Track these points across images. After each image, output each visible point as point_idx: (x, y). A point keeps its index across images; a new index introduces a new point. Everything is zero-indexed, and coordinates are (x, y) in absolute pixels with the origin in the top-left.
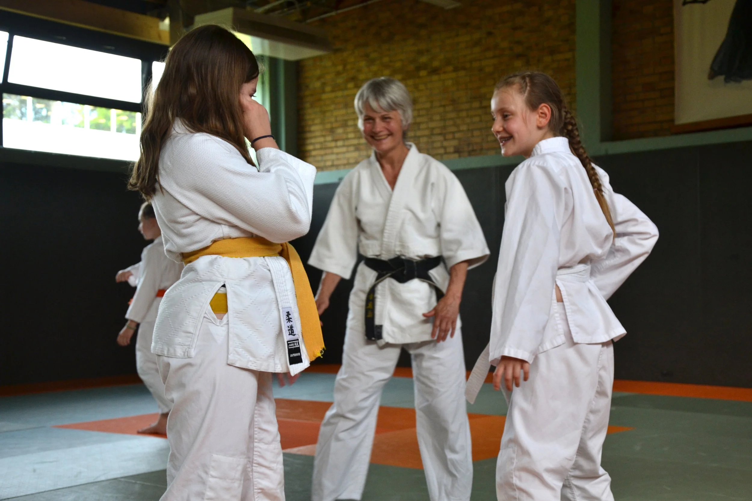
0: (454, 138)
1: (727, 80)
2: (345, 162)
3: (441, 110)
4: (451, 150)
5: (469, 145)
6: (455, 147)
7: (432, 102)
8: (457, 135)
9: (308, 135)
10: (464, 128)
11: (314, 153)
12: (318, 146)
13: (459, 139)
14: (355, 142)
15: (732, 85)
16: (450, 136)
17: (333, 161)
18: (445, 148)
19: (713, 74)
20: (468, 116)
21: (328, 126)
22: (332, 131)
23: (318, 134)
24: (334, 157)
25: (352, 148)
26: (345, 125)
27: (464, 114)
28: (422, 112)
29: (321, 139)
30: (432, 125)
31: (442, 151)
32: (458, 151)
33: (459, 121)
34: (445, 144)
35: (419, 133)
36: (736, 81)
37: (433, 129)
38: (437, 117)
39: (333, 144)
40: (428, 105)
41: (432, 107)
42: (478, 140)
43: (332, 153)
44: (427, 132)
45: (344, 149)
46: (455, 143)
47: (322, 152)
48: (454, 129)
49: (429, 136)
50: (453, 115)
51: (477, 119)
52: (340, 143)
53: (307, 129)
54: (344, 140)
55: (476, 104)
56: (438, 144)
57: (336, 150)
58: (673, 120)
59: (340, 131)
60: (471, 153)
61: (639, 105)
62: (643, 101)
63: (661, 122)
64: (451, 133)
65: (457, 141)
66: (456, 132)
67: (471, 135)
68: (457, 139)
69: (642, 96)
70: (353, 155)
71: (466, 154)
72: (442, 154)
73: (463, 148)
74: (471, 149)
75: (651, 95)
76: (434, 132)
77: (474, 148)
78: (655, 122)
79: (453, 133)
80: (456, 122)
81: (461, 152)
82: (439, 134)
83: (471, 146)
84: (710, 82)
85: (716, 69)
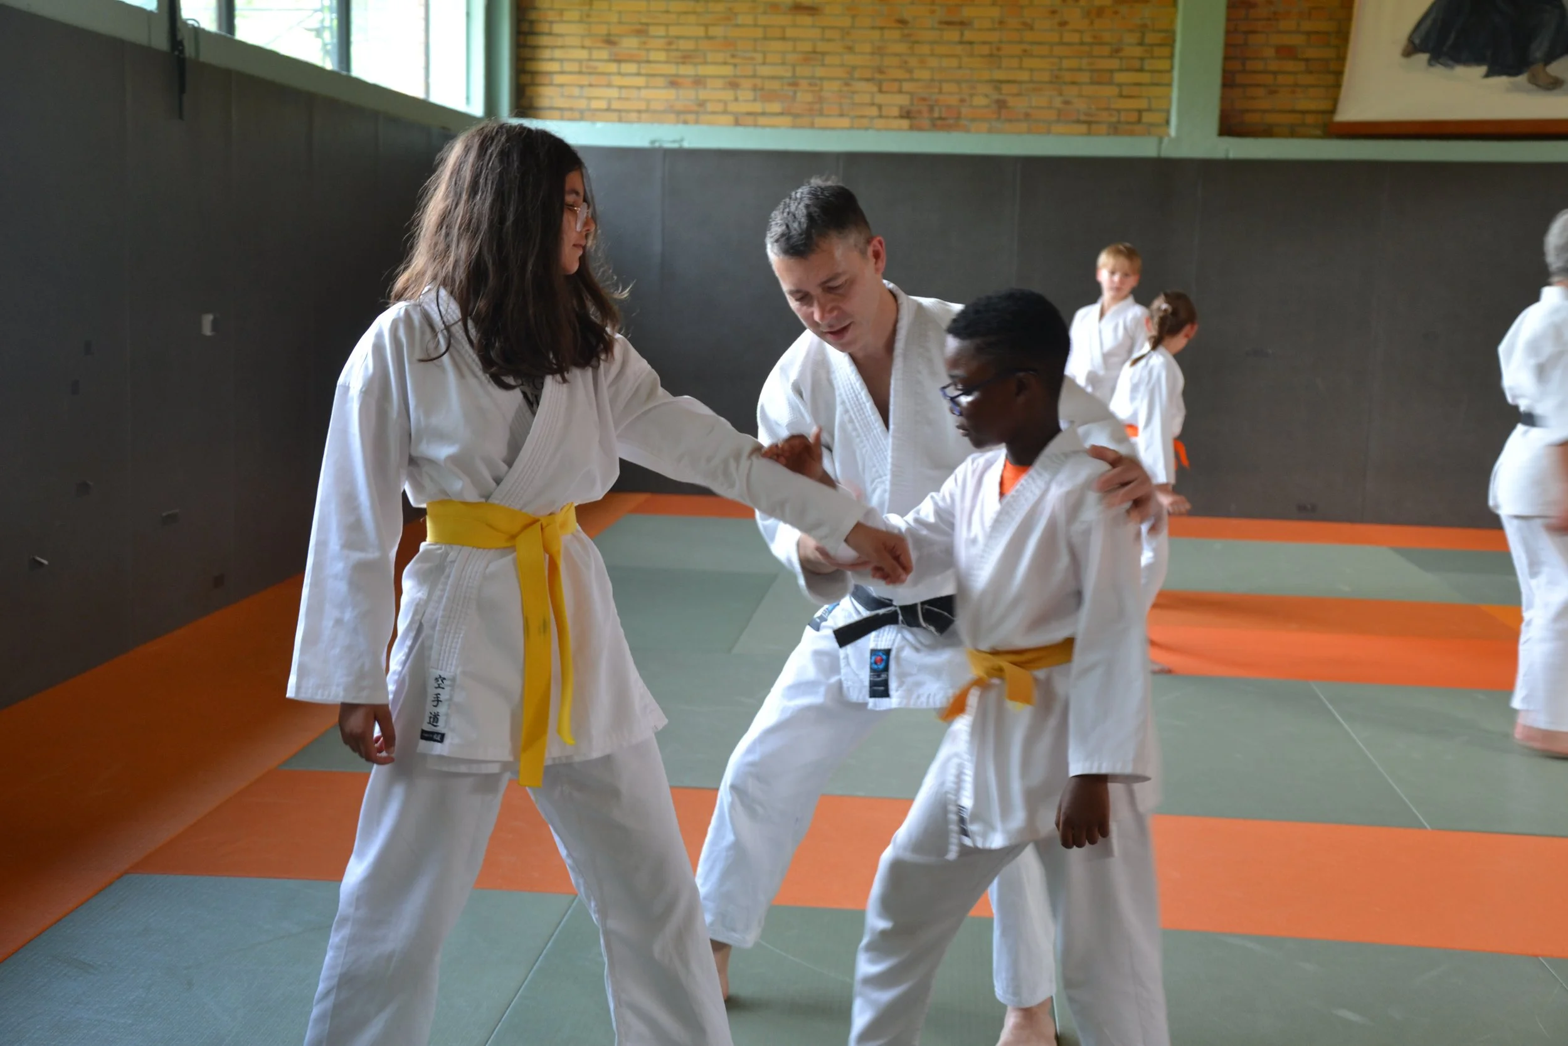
0: (900, 92)
1: (1431, 63)
2: (642, 106)
3: (876, 34)
4: (895, 112)
5: (931, 109)
6: (901, 108)
7: (854, 17)
8: (906, 86)
9: (545, 40)
10: (925, 75)
11: (558, 79)
12: (568, 67)
13: (911, 94)
14: (671, 69)
15: (1439, 70)
16: (892, 86)
17: (609, 100)
18: (880, 107)
19: (1412, 48)
20: (932, 55)
21: (603, 30)
22: (609, 41)
23: (568, 41)
24: (613, 93)
25: (660, 81)
26: (641, 32)
27: (925, 49)
28: (829, 34)
29: (583, 54)
31: (874, 111)
32: (907, 114)
33: (913, 62)
34: (880, 98)
35: (820, 72)
36: (1445, 65)
37: (854, 68)
38: (867, 48)
39: (613, 67)
40: (846, 22)
41: (853, 27)
42: (953, 100)
43: (609, 86)
44: (840, 73)
45: (640, 81)
46: (903, 100)
47: (585, 80)
48: (900, 74)
49: (846, 81)
50: (901, 48)
51: (954, 62)
52: (631, 68)
53: (545, 27)
54: (639, 62)
55: (953, 35)
56: (867, 98)
57: (617, 80)
58: (1332, 112)
59: (630, 43)
60: (937, 123)
61: (1268, 79)
62: (1275, 73)
63: (1303, 112)
64: (895, 80)
65: (908, 97)
66: (905, 80)
67: (936, 90)
68: (907, 93)
69: (1273, 66)
70: (662, 95)
71: (926, 123)
72: (872, 118)
73: (920, 112)
74: (936, 115)
75: (1290, 65)
76: (857, 75)
77: (944, 115)
78: (1293, 111)
79: (900, 81)
80: (906, 62)
81: (916, 118)
82: (868, 80)
83: (937, 109)
84: (1404, 61)
85: (1417, 41)
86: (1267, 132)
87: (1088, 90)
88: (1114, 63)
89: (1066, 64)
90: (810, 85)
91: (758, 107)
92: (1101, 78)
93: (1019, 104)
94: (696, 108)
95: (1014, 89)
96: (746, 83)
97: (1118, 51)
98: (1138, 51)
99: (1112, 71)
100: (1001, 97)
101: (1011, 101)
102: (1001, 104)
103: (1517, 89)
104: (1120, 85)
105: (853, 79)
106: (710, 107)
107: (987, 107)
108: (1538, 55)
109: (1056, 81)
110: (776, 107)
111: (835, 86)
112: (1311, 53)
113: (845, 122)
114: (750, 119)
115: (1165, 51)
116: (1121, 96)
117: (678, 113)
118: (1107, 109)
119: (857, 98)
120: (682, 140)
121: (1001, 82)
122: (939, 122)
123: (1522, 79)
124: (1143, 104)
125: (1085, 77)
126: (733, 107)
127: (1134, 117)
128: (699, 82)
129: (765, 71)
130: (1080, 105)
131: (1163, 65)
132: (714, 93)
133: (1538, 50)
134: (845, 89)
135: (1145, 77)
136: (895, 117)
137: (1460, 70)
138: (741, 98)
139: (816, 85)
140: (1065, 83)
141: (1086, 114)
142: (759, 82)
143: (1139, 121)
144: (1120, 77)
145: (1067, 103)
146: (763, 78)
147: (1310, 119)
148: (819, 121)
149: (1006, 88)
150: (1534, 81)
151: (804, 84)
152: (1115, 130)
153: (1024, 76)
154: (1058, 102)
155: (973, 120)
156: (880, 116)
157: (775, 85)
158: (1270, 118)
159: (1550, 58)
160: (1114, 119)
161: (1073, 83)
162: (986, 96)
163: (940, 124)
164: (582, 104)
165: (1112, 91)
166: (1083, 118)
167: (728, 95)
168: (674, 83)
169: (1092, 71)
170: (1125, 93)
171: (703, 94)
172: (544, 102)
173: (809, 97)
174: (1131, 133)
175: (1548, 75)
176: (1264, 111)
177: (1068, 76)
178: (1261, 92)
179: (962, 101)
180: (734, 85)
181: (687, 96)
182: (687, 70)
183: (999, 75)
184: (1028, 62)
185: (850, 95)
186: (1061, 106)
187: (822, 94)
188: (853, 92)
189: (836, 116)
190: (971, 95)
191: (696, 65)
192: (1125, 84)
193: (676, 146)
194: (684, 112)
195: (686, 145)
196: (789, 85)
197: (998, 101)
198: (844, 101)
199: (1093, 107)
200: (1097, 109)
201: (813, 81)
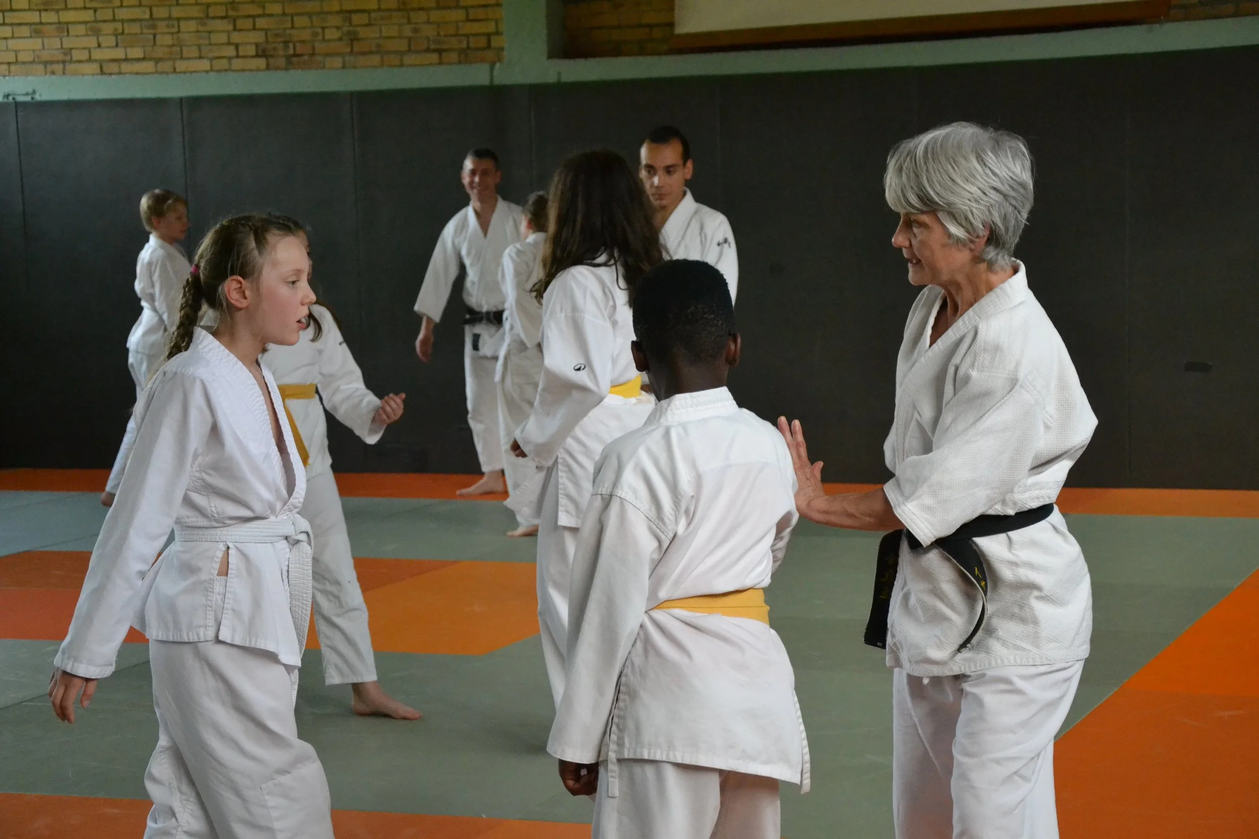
0: (255, 29)
2: (11, 57)
4: (252, 51)
5: (286, 43)
6: (257, 46)
8: (261, 23)
10: (275, 9)
13: (266, 31)
14: (34, 17)
16: (248, 23)
18: (237, 46)
25: (25, 31)
31: (231, 51)
32: (262, 53)
34: (236, 37)
35: (177, 12)
37: (208, 5)
42: (306, 35)
44: (195, 12)
45: (7, 31)
46: (259, 37)
48: (253, 9)
49: (202, 21)
56: (223, 38)
58: (671, 25)
60: (293, 61)
63: (651, 26)
64: (249, 16)
65: (262, 34)
66: (259, 16)
67: (289, 25)
68: (261, 29)
70: (28, 46)
71: (282, 62)
72: (230, 59)
73: (275, 49)
74: (291, 52)
76: (212, 12)
77: (298, 52)
78: (640, 26)
79: (253, 17)
81: (272, 56)
82: (223, 18)
83: (291, 45)
86: (616, 50)
87: (436, 15)
90: (168, 26)
91: (119, 53)
93: (370, 35)
94: (61, 58)
95: (364, 18)
96: (107, 28)
100: (351, 28)
101: (363, 32)
102: (353, 38)
105: (207, 17)
106: (76, 55)
107: (340, 39)
109: (404, 7)
110: (137, 53)
111: (192, 26)
113: (205, 64)
114: (114, 67)
116: (468, 20)
117: (46, 63)
118: (457, 35)
119: (215, 38)
120: (34, 92)
121: (350, 12)
122: (295, 60)
124: (491, 27)
126: (97, 55)
127: (482, 42)
128: (63, 28)
129: (122, 14)
130: (429, 31)
132: (80, 40)
134: (201, 28)
136: (253, 57)
138: (103, 45)
139: (173, 26)
140: (413, 9)
141: (436, 42)
142: (119, 26)
143: (489, 46)
145: (416, 31)
146: (122, 21)
147: (656, 33)
148: (181, 65)
149: (356, 19)
151: (162, 26)
152: (465, 57)
154: (407, 31)
155: (327, 55)
156: (238, 56)
157: (135, 28)
158: (617, 35)
160: (464, 45)
161: (422, 9)
162: (338, 28)
165: (460, 14)
166: (433, 46)
167: (92, 42)
168: (37, 30)
170: (471, 17)
171: (68, 43)
173: (168, 40)
179: (315, 34)
180: (97, 33)
181: (52, 45)
182: (50, 17)
185: (207, 35)
186: (410, 34)
187: (181, 35)
188: (210, 32)
189: (196, 58)
190: (323, 28)
191: (57, 11)
192: (472, 7)
193: (28, 99)
194: (52, 62)
195: (38, 97)
196: (148, 27)
197: (349, 33)
198: (202, 41)
199: (442, 33)
200: (446, 36)
201: (171, 22)
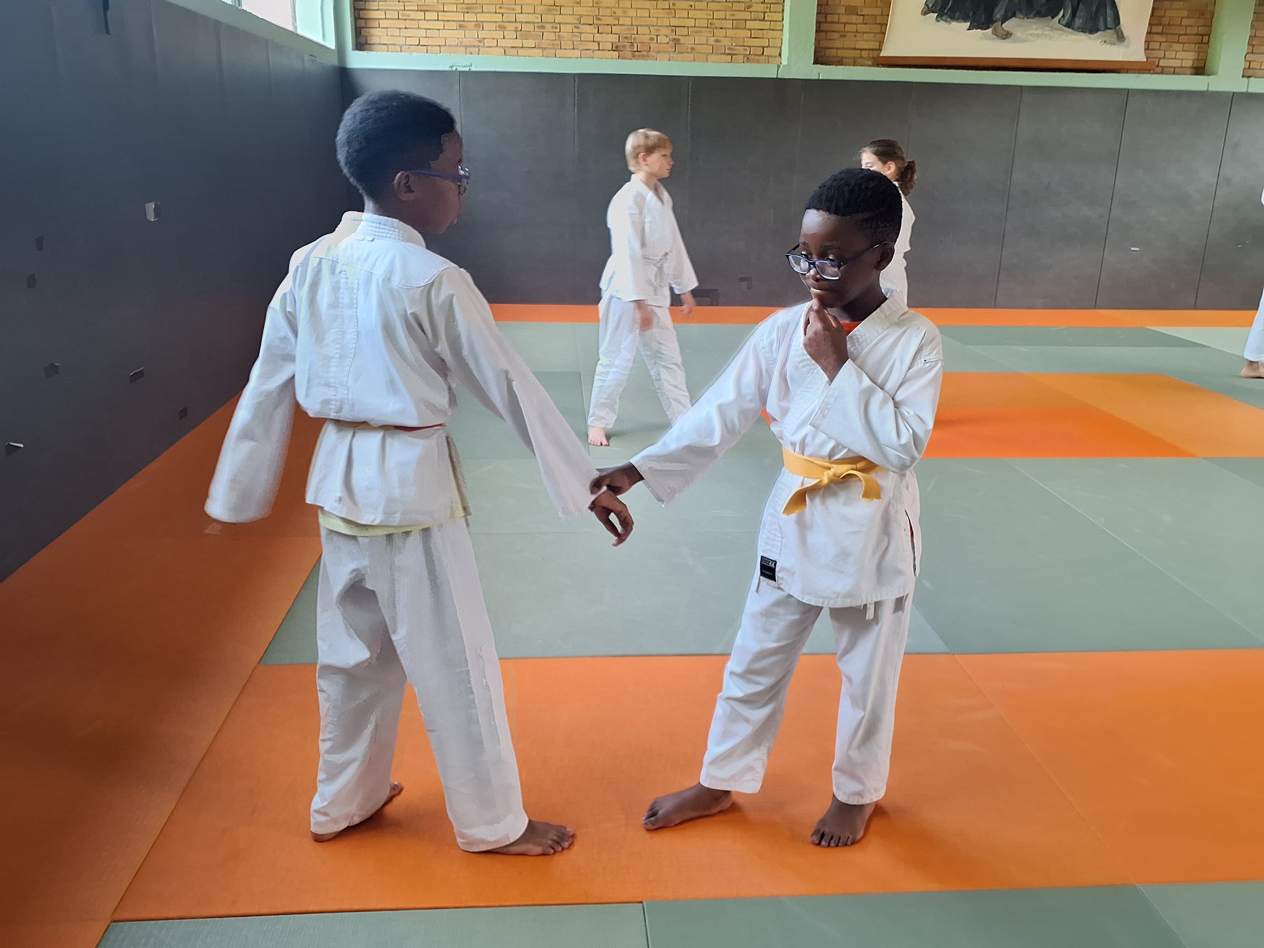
0: (611, 33)
1: (938, 19)
2: (442, 42)
4: (609, 46)
5: (632, 44)
6: (612, 44)
8: (616, 29)
10: (628, 21)
11: (382, 24)
12: (389, 15)
13: (618, 34)
14: (460, 17)
16: (608, 29)
17: (419, 38)
18: (599, 43)
19: (927, 10)
24: (423, 33)
25: (454, 25)
30: (579, 10)
31: (595, 46)
32: (616, 48)
33: (619, 12)
34: (598, 37)
35: (558, 19)
36: (946, 21)
37: (581, 16)
39: (421, 15)
42: (646, 39)
43: (419, 28)
44: (572, 19)
45: (440, 25)
46: (614, 38)
47: (402, 24)
48: (611, 21)
49: (576, 25)
51: (646, 13)
52: (434, 16)
56: (590, 37)
57: (423, 24)
58: (879, 50)
61: (840, 27)
62: (845, 24)
63: (861, 50)
64: (608, 25)
65: (616, 36)
66: (614, 25)
67: (635, 32)
68: (616, 33)
69: (844, 19)
70: (454, 35)
71: (628, 54)
72: (594, 51)
73: (624, 46)
74: (635, 49)
75: (854, 19)
76: (583, 20)
77: (640, 49)
78: (855, 49)
79: (611, 25)
80: (615, 13)
81: (622, 51)
82: (591, 25)
83: (635, 45)
84: (923, 17)
85: (930, 6)
86: (840, 62)
87: (731, 33)
88: (747, 15)
89: (716, 15)
90: (552, 28)
91: (518, 43)
92: (740, 24)
93: (687, 41)
94: (477, 44)
95: (684, 31)
96: (511, 26)
97: (749, 7)
98: (762, 7)
99: (746, 20)
100: (676, 37)
101: (683, 40)
102: (676, 42)
103: (986, 37)
104: (750, 30)
105: (580, 23)
106: (487, 43)
107: (668, 43)
108: (998, 16)
109: (710, 26)
110: (531, 43)
111: (569, 28)
112: (865, 11)
113: (577, 53)
114: (514, 52)
115: (779, 7)
116: (751, 37)
117: (466, 47)
118: (743, 46)
119: (583, 37)
120: (471, 65)
121: (676, 27)
123: (990, 31)
124: (765, 42)
125: (729, 24)
126: (502, 43)
127: (760, 51)
128: (479, 25)
129: (521, 18)
130: (726, 42)
131: (778, 17)
132: (490, 33)
133: (998, 14)
134: (575, 30)
135: (766, 25)
136: (609, 50)
137: (955, 24)
138: (506, 37)
139: (556, 28)
140: (716, 28)
141: (728, 49)
142: (519, 25)
143: (763, 54)
144: (750, 24)
145: (717, 41)
146: (521, 23)
147: (865, 54)
148: (560, 53)
149: (679, 31)
150: (995, 33)
151: (548, 27)
152: (748, 59)
153: (691, 23)
154: (712, 41)
155: (658, 52)
156: (599, 50)
157: (530, 27)
158: (841, 53)
159: (1005, 19)
160: (747, 52)
161: (722, 28)
162: (667, 36)
163: (637, 54)
164: (401, 41)
165: (746, 33)
166: (728, 51)
167: (499, 35)
168: (461, 25)
169: (733, 20)
170: (753, 35)
171: (482, 34)
172: (375, 40)
173: (552, 36)
174: (758, 62)
175: (1003, 30)
176: (838, 49)
177: (717, 23)
178: (836, 35)
179: (652, 39)
180: (503, 28)
181: (472, 34)
182: (470, 17)
183: (674, 22)
184: (692, 14)
185: (580, 34)
186: (714, 43)
187: (561, 34)
188: (581, 33)
189: (571, 49)
190: (657, 36)
191: (476, 13)
192: (753, 29)
193: (467, 69)
194: (470, 46)
195: (473, 69)
196: (538, 27)
197: (674, 40)
198: (575, 39)
199: (734, 44)
200: (736, 46)
201: (555, 25)
